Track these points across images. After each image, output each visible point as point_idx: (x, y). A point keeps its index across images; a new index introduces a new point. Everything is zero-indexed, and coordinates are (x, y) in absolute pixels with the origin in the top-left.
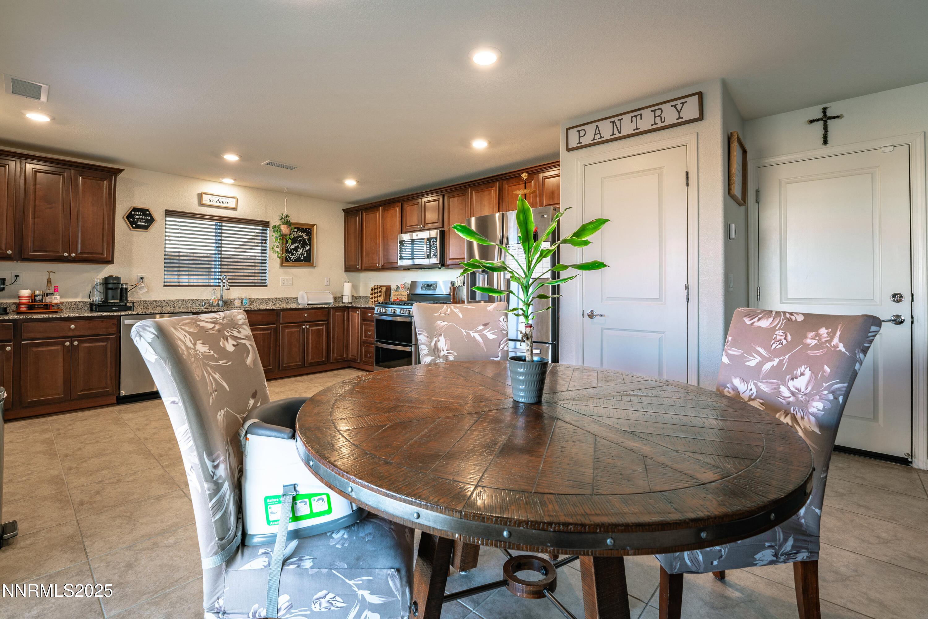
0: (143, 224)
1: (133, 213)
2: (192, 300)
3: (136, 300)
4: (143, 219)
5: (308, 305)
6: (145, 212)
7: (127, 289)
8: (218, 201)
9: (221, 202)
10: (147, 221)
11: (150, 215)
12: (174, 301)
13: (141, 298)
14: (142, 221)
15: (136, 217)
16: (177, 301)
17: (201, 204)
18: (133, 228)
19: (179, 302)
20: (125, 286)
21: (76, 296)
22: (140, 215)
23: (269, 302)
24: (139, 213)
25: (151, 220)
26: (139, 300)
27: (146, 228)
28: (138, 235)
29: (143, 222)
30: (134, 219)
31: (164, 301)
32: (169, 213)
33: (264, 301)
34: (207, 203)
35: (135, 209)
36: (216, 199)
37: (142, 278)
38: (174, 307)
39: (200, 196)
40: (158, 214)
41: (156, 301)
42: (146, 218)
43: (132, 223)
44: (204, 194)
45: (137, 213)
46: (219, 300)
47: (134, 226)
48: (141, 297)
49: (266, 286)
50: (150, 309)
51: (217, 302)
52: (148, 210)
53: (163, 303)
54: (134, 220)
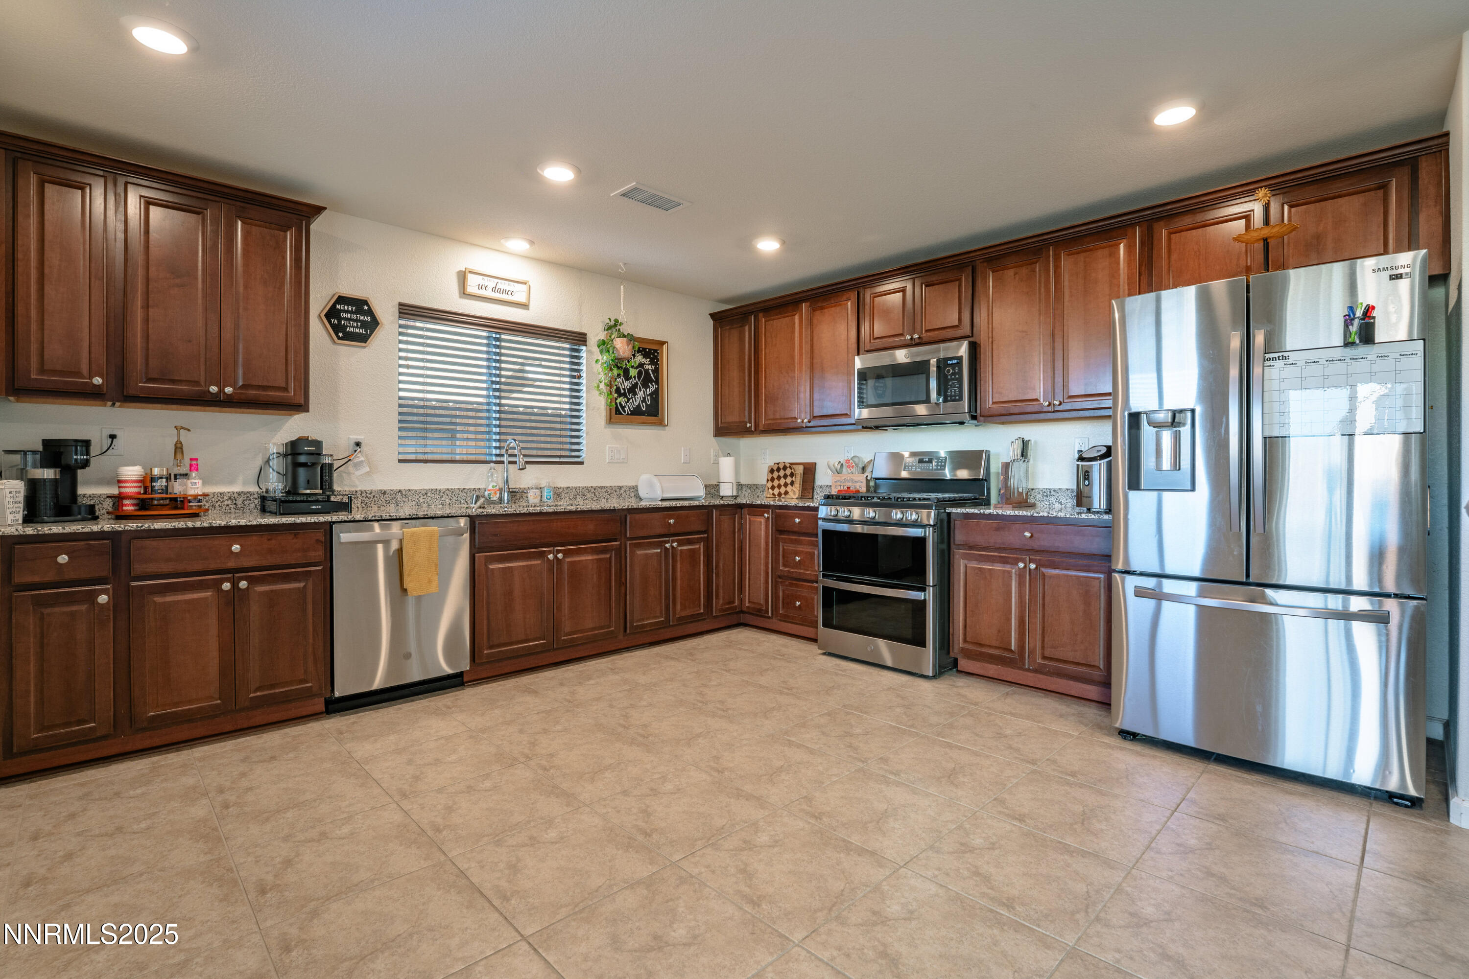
0: (357, 330)
1: (338, 307)
2: (452, 491)
3: (347, 489)
4: (356, 321)
5: (662, 500)
6: (360, 305)
7: (331, 465)
8: (494, 289)
9: (500, 291)
10: (364, 325)
11: (370, 312)
12: (418, 492)
13: (357, 487)
14: (355, 324)
15: (343, 315)
16: (423, 492)
17: (464, 293)
18: (339, 338)
19: (429, 495)
20: (327, 460)
21: (231, 482)
22: (351, 312)
23: (589, 495)
24: (350, 308)
25: (373, 324)
26: (353, 489)
27: (363, 339)
28: (349, 353)
29: (357, 327)
30: (340, 319)
31: (400, 491)
32: (408, 311)
33: (580, 492)
34: (476, 291)
35: (341, 300)
36: (491, 283)
37: (358, 444)
38: (418, 504)
39: (462, 277)
40: (385, 312)
41: (384, 493)
42: (362, 318)
43: (337, 329)
44: (470, 272)
45: (346, 308)
46: (501, 490)
47: (341, 335)
48: (357, 483)
49: (582, 463)
50: (375, 508)
51: (498, 495)
52: (365, 302)
53: (399, 496)
54: (340, 322)
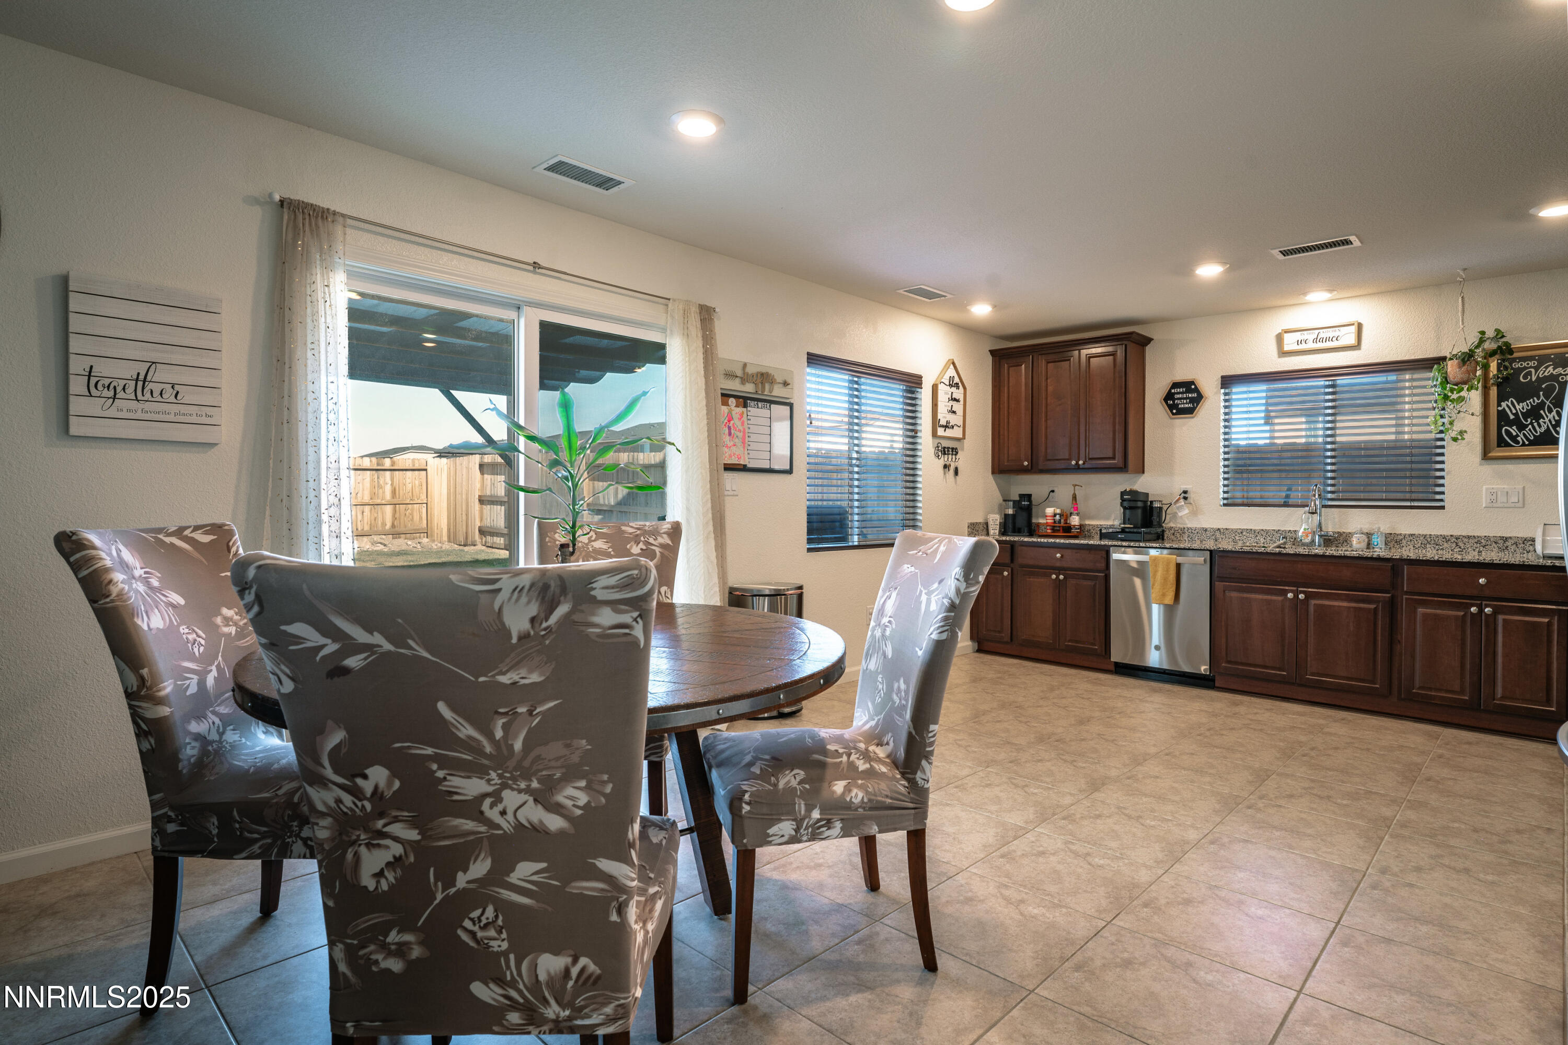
0: (1187, 406)
1: (1173, 391)
2: (1267, 531)
3: (1179, 525)
4: (1186, 398)
6: (1189, 386)
7: (1161, 508)
8: (1315, 341)
9: (1322, 340)
10: (1192, 400)
11: (1197, 390)
12: (1235, 531)
13: (1186, 524)
14: (1185, 401)
15: (1177, 396)
16: (1239, 531)
17: (1283, 353)
18: (1173, 414)
19: (1244, 534)
20: (1156, 505)
22: (1182, 393)
23: (1446, 545)
24: (1181, 390)
25: (1198, 398)
26: (1182, 526)
27: (1190, 411)
28: (1180, 424)
29: (1187, 403)
30: (1174, 400)
31: (1219, 529)
32: (1228, 381)
34: (1295, 347)
35: (1175, 385)
36: (1311, 336)
37: (1185, 492)
38: (1235, 541)
39: (1279, 339)
40: (1209, 385)
41: (1206, 530)
42: (1190, 395)
43: (1171, 407)
44: (1285, 332)
45: (1178, 390)
46: (1314, 533)
47: (1174, 411)
48: (1187, 522)
49: (1443, 508)
50: (1198, 542)
51: (1310, 538)
52: (1192, 383)
53: (1218, 533)
54: (1174, 402)
